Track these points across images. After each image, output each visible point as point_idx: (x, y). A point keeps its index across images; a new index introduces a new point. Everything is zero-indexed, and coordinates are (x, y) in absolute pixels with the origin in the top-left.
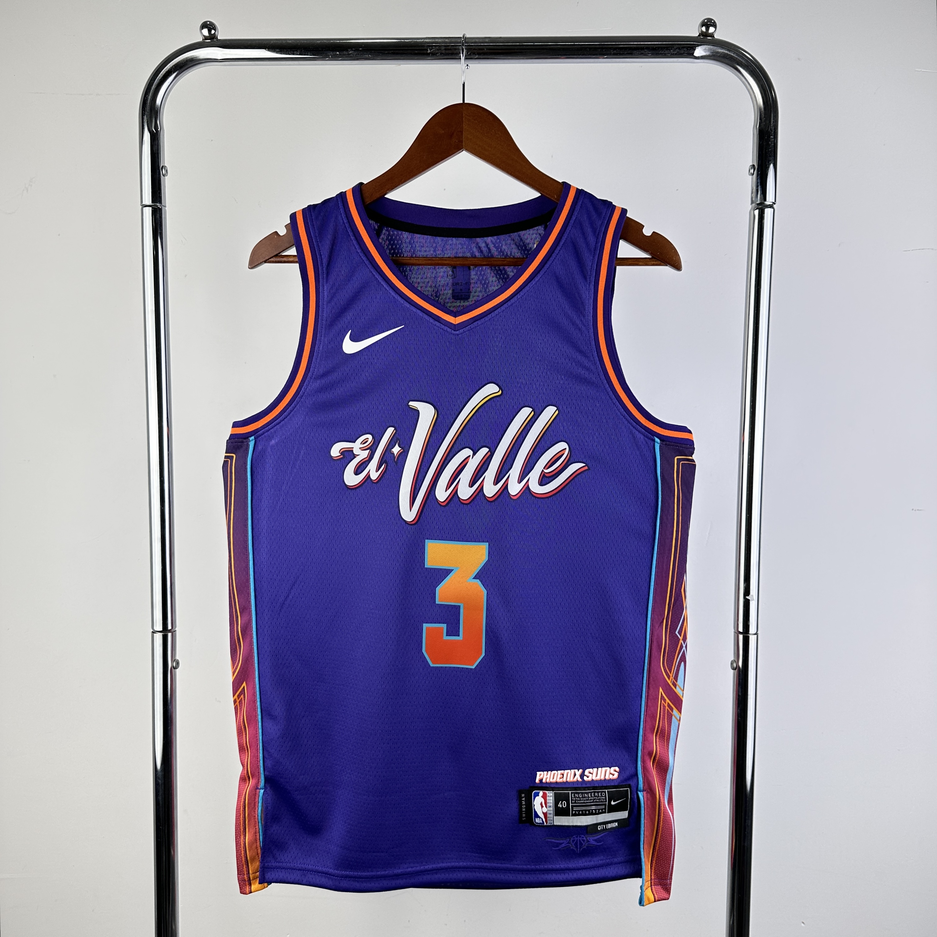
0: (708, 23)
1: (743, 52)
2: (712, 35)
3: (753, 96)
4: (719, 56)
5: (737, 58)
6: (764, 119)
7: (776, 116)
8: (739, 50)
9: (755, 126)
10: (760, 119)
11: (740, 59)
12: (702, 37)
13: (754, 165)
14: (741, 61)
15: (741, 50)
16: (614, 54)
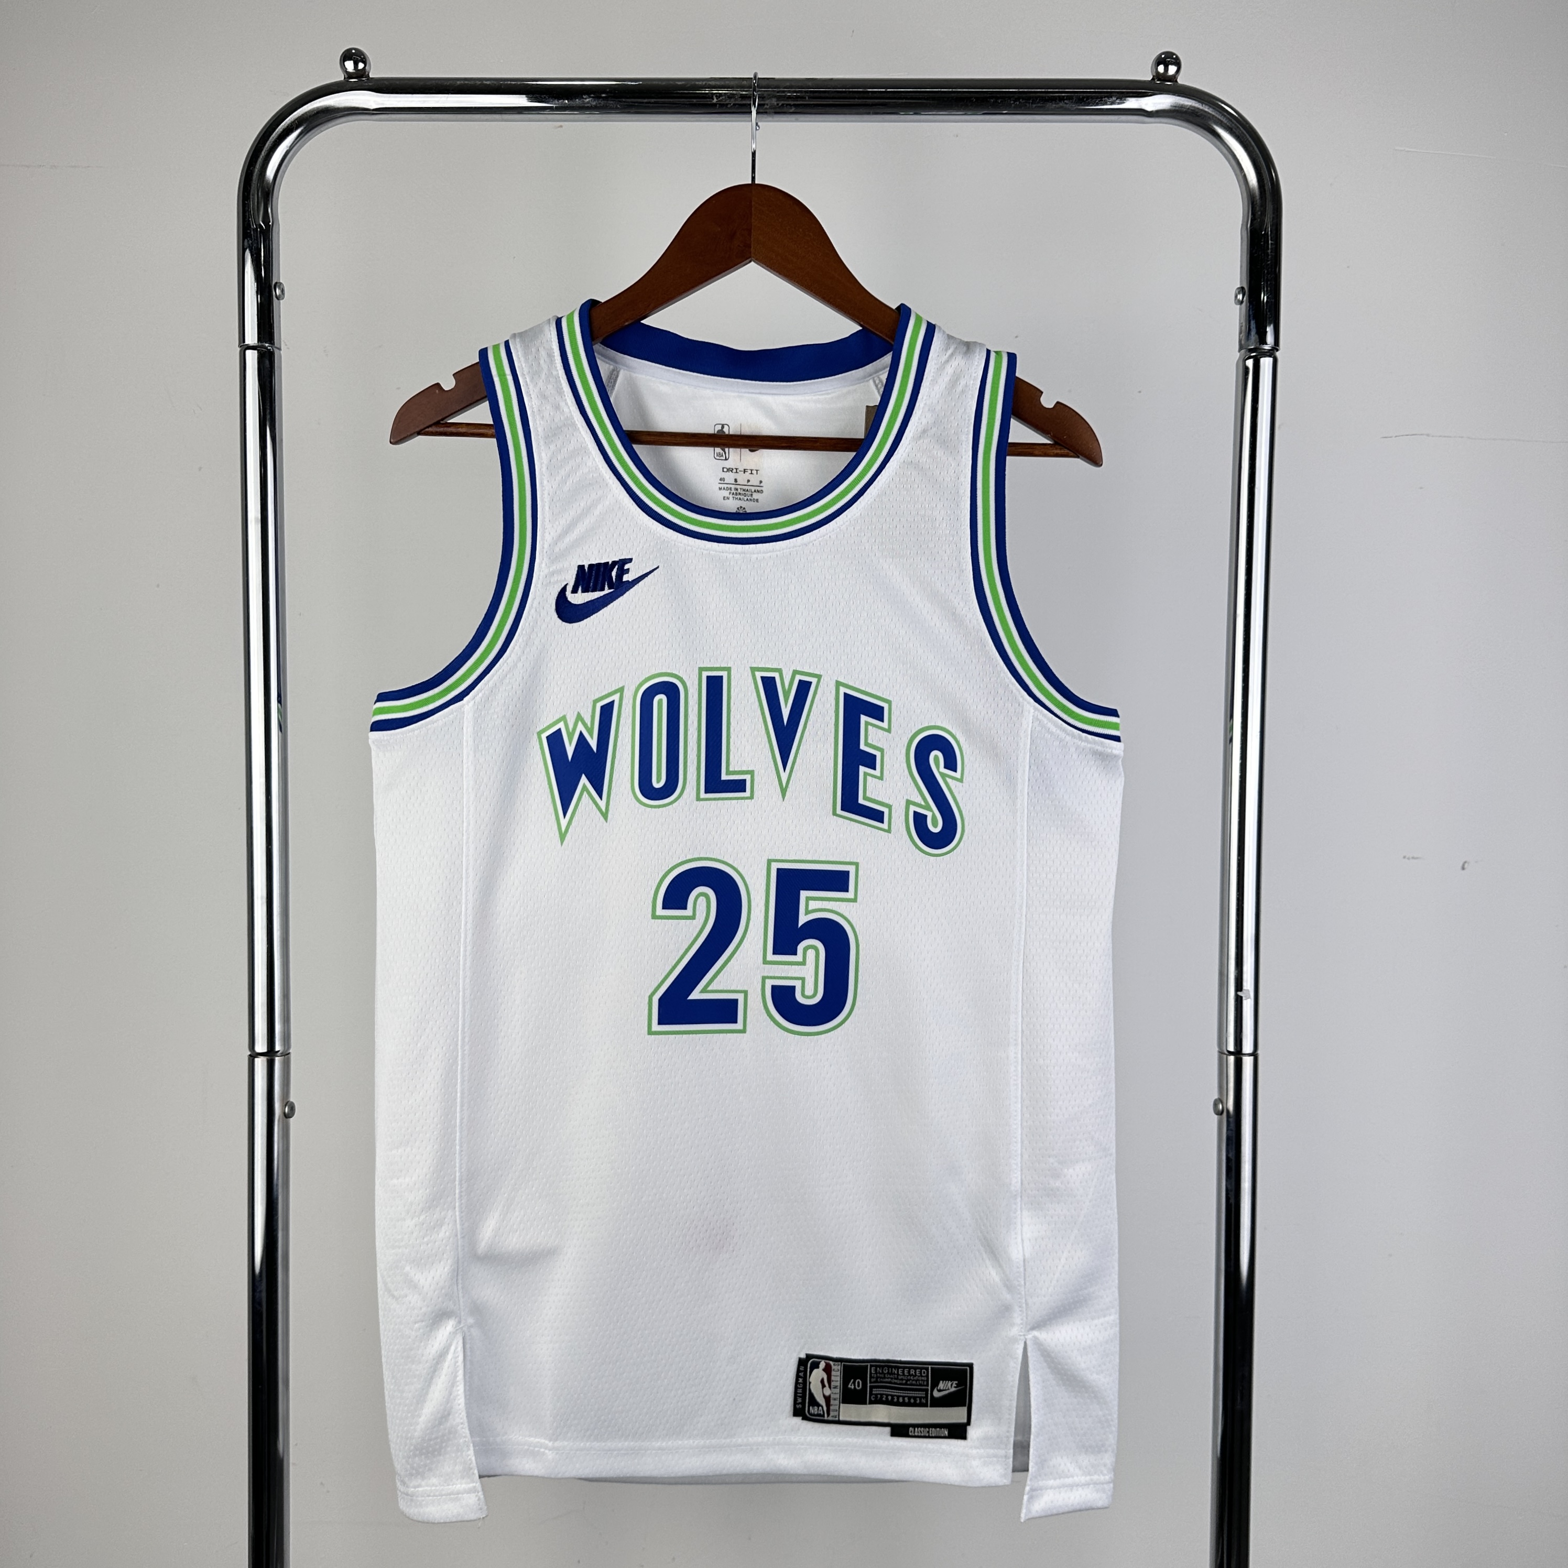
0: (1167, 59)
1: (1223, 105)
2: (1173, 79)
3: (1241, 178)
4: (1186, 112)
5: (1213, 116)
6: (1259, 213)
7: (1277, 208)
8: (1217, 102)
9: (1244, 224)
10: (1253, 214)
11: (1220, 118)
12: (1158, 82)
13: (1242, 288)
14: (1222, 121)
15: (1220, 103)
16: (1016, 107)
